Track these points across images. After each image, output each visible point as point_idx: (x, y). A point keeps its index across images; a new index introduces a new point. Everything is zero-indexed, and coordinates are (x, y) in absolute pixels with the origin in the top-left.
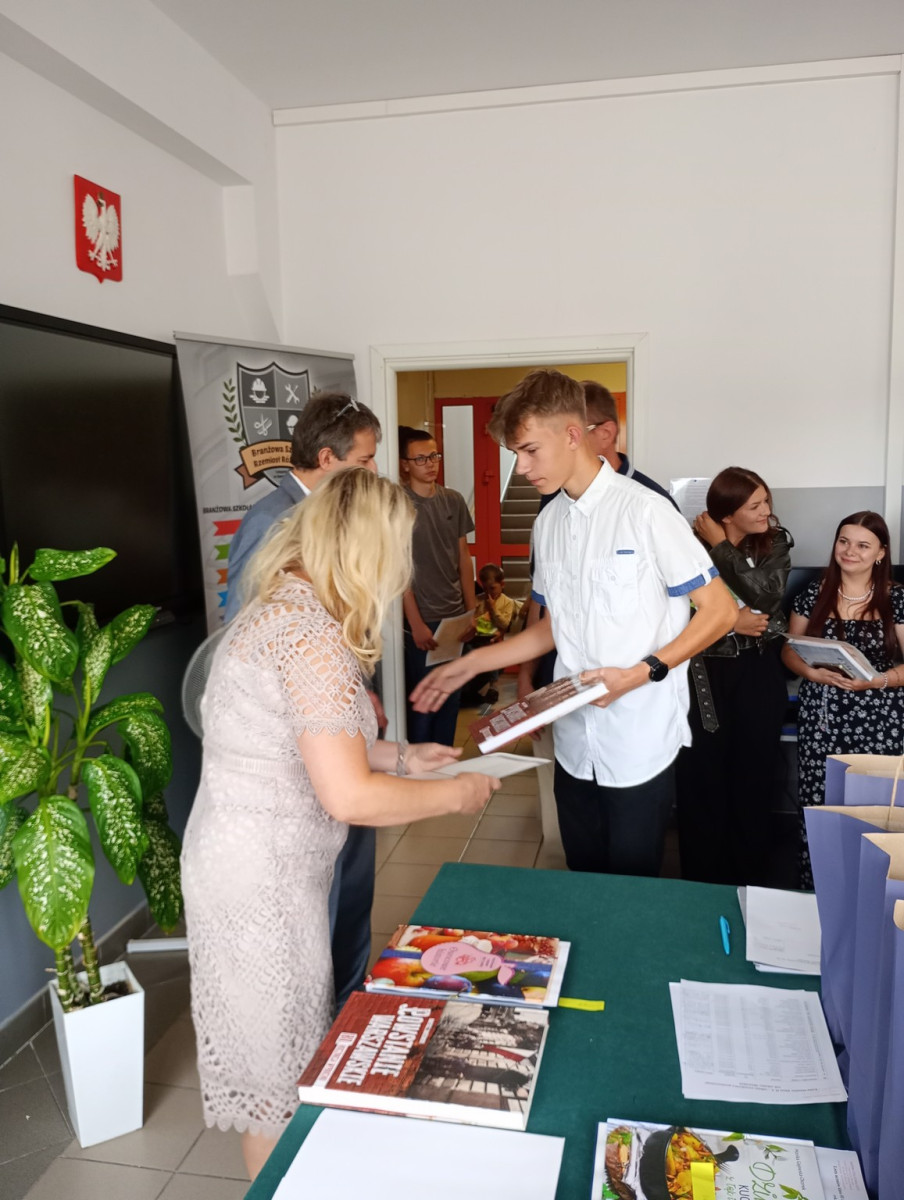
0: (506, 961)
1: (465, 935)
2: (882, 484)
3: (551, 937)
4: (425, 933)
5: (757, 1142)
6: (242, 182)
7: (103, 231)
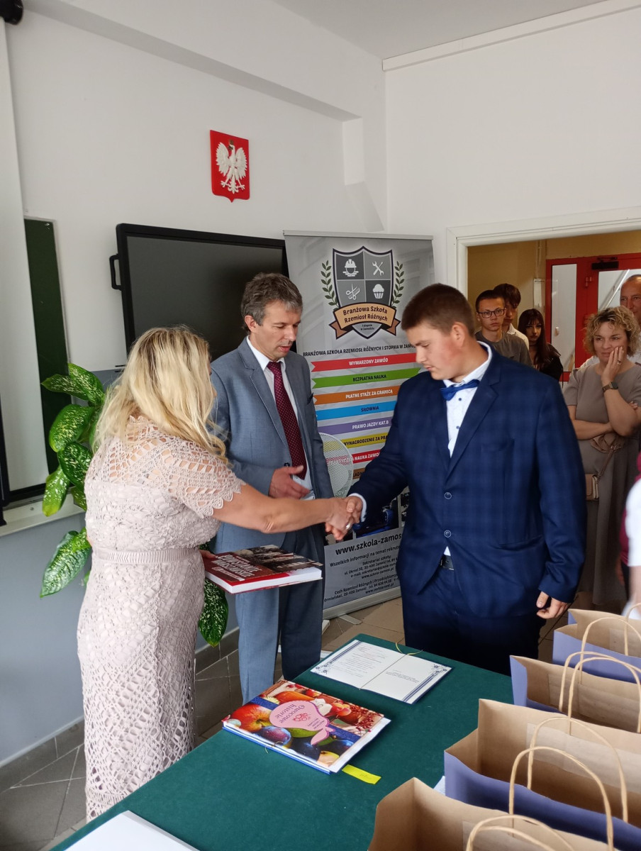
1: (319, 697)
3: (377, 714)
4: (293, 689)
6: (353, 116)
7: (233, 167)
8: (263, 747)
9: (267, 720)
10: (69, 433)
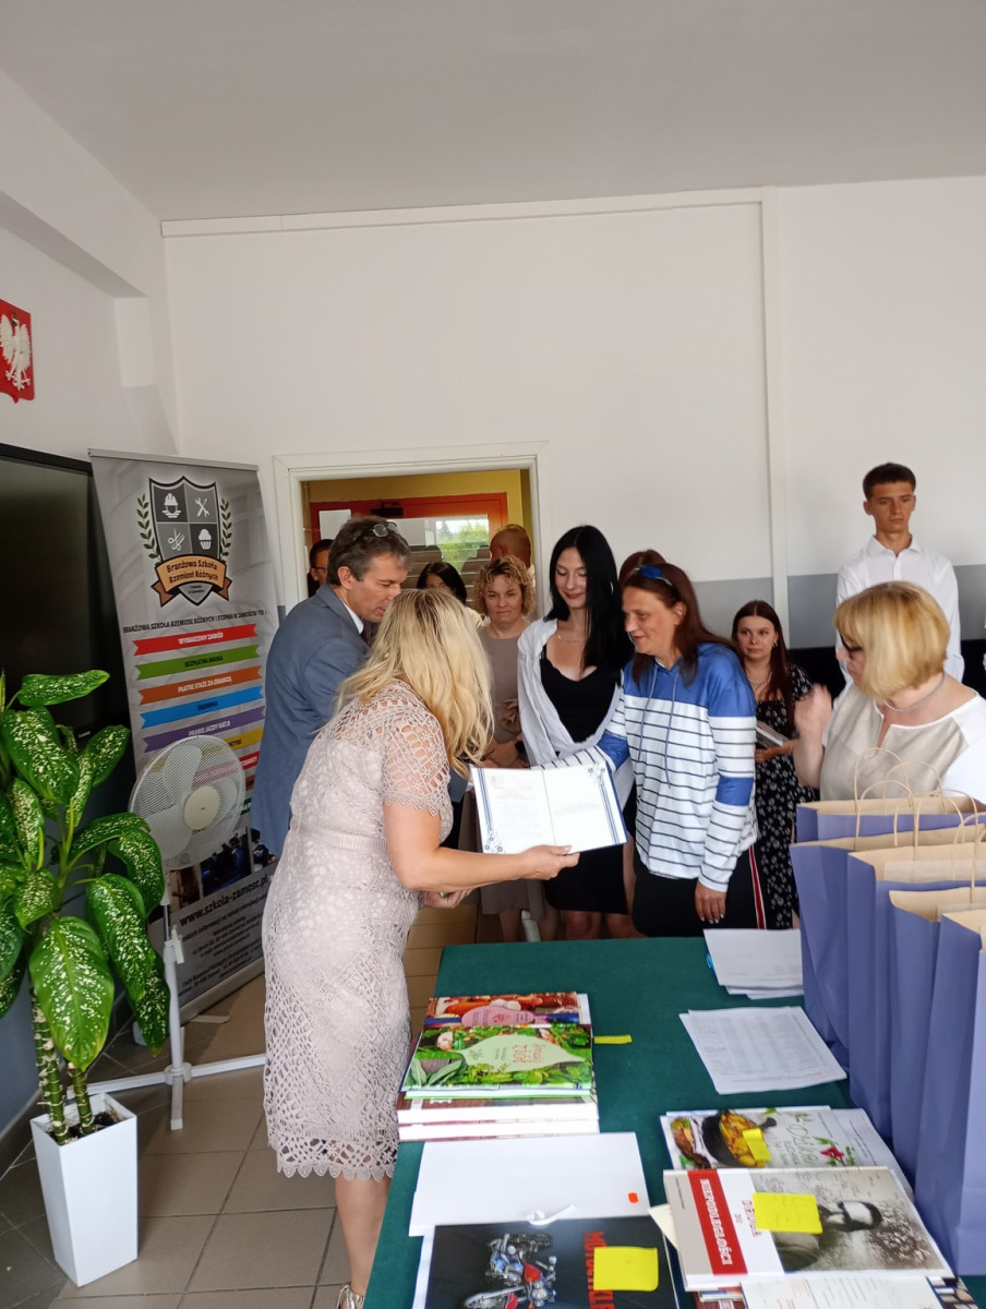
0: (537, 1015)
1: (493, 999)
2: (769, 575)
3: (569, 991)
4: (456, 1002)
5: (790, 1114)
7: (17, 351)
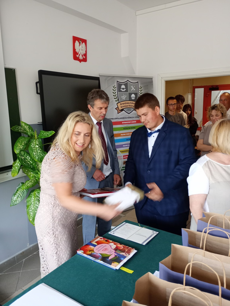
0: (116, 253)
1: (112, 242)
4: (102, 240)
6: (125, 32)
7: (81, 50)
8: (92, 260)
9: (93, 251)
10: (21, 147)
